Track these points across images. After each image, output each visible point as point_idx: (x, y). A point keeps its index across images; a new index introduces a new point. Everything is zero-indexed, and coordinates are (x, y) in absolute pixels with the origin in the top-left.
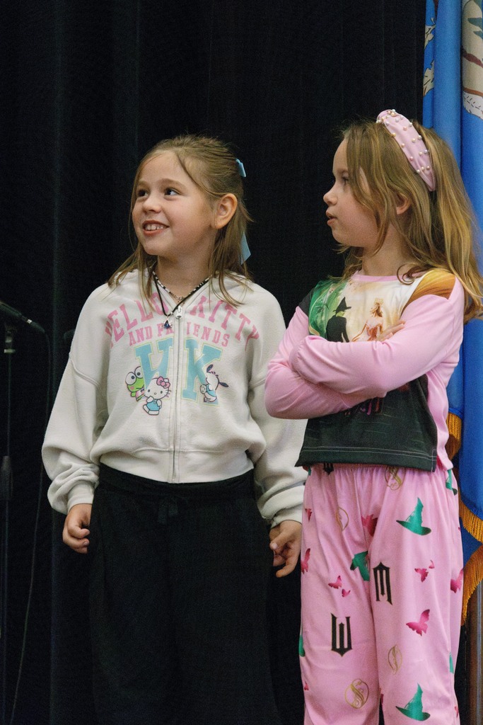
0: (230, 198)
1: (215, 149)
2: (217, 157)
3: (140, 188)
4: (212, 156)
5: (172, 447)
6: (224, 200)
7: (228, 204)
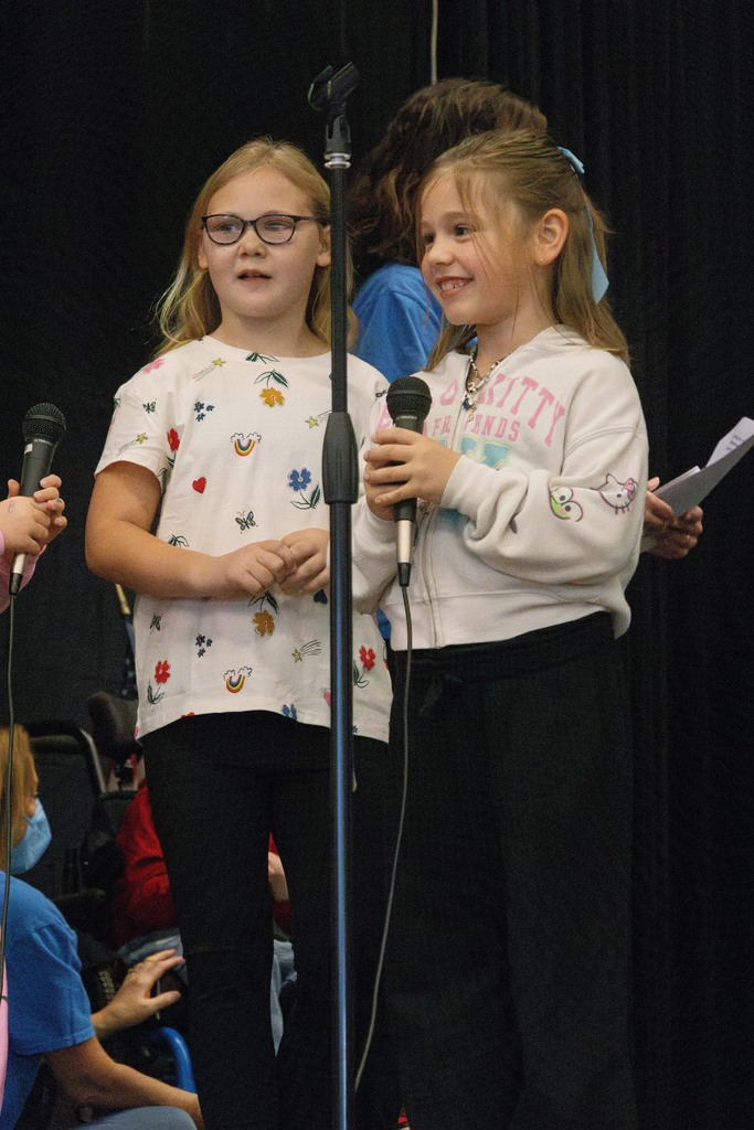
0: (556, 216)
1: (521, 148)
2: (525, 159)
3: (424, 231)
4: (517, 160)
5: (425, 595)
6: (547, 221)
7: (555, 226)
